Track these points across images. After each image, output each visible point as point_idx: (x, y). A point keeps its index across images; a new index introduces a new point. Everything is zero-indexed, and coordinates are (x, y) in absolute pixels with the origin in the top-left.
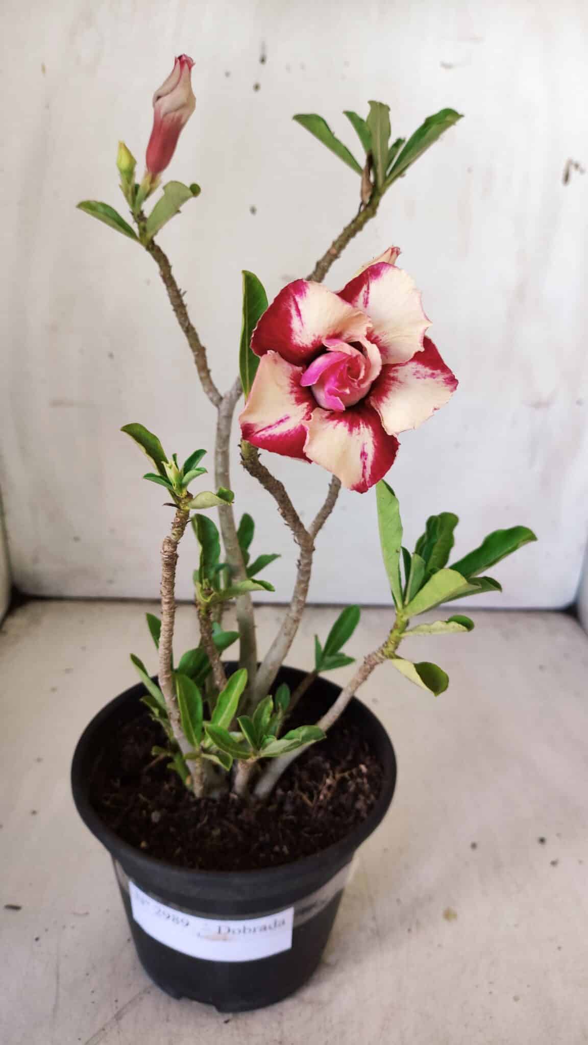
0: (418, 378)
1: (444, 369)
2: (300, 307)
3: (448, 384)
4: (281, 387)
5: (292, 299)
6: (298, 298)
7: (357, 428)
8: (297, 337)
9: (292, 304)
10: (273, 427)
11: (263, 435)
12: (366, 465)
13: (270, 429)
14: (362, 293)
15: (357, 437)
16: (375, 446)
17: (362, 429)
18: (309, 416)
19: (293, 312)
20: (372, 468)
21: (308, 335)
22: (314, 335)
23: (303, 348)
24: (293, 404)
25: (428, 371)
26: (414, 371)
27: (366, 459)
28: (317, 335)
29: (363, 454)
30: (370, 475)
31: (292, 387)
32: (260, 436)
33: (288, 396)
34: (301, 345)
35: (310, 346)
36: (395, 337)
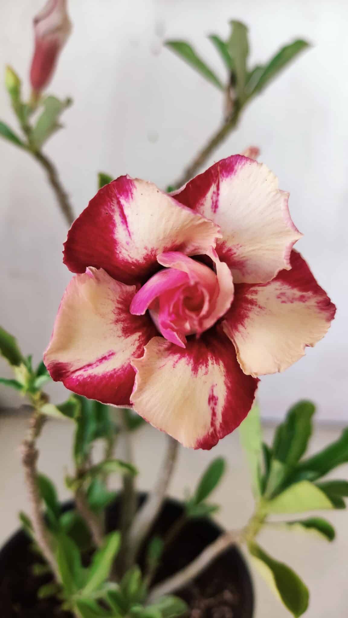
0: (283, 302)
1: (318, 290)
2: (127, 212)
3: (322, 309)
4: (103, 316)
5: (115, 202)
6: (123, 201)
7: (205, 365)
8: (124, 251)
9: (116, 208)
10: (94, 366)
11: (80, 375)
12: (216, 411)
13: (90, 367)
14: (209, 194)
15: (204, 378)
16: (228, 388)
17: (210, 366)
18: (141, 350)
19: (117, 218)
20: (224, 415)
21: (137, 248)
22: (146, 248)
23: (133, 264)
24: (119, 337)
25: (297, 293)
26: (278, 292)
27: (215, 404)
28: (150, 248)
29: (212, 399)
30: (221, 424)
31: (119, 314)
32: (78, 376)
33: (113, 326)
34: (130, 260)
35: (141, 261)
36: (253, 250)
